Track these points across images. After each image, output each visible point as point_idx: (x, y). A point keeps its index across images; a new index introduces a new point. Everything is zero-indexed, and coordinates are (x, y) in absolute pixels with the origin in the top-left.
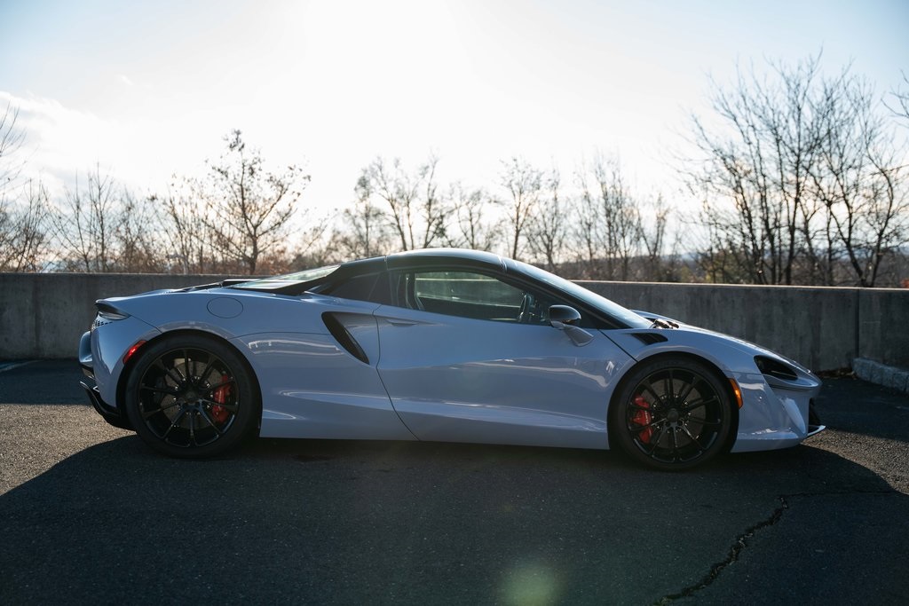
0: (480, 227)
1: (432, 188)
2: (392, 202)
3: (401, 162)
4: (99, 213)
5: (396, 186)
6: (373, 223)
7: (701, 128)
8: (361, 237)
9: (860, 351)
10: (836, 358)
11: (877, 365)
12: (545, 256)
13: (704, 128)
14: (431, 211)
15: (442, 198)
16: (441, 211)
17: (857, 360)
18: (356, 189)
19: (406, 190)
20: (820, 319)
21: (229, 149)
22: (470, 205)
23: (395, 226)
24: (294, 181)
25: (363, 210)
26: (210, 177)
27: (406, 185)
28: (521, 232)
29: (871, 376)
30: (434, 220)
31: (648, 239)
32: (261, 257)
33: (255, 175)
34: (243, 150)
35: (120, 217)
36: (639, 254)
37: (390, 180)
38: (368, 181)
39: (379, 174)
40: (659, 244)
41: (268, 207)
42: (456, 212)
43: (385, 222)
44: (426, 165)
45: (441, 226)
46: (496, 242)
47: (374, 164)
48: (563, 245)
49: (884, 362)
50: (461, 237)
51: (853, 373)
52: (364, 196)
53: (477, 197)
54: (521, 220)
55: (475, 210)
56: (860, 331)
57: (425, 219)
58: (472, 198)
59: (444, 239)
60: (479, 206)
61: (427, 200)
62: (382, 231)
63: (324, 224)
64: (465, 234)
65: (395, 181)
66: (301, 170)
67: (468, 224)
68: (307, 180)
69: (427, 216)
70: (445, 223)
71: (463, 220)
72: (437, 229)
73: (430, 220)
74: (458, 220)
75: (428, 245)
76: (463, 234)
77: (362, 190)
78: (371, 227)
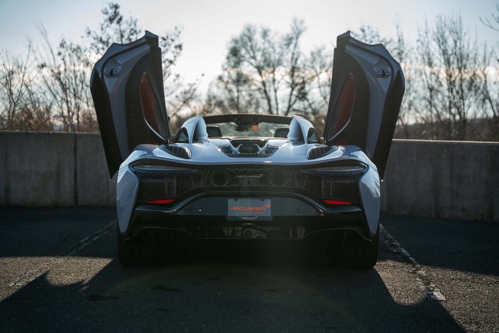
1: (295, 56)
2: (260, 69)
3: (268, 33)
5: (264, 54)
6: (244, 88)
8: (232, 100)
14: (295, 78)
15: (304, 66)
16: (303, 78)
18: (228, 58)
19: (272, 58)
21: (108, 22)
23: (262, 91)
24: (168, 51)
25: (234, 76)
26: (93, 47)
27: (273, 55)
30: (296, 85)
34: (121, 23)
36: (485, 116)
37: (259, 50)
38: (239, 51)
39: (249, 44)
42: (316, 79)
43: (253, 87)
44: (291, 36)
45: (302, 91)
47: (245, 35)
48: (412, 108)
50: (321, 101)
52: (235, 64)
57: (289, 85)
59: (306, 103)
61: (291, 68)
62: (250, 95)
64: (325, 98)
65: (263, 50)
66: (173, 40)
68: (179, 49)
69: (290, 81)
70: (307, 88)
71: (323, 85)
72: (299, 93)
73: (293, 85)
74: (317, 85)
75: (291, 109)
76: (322, 98)
77: (233, 59)
78: (241, 91)
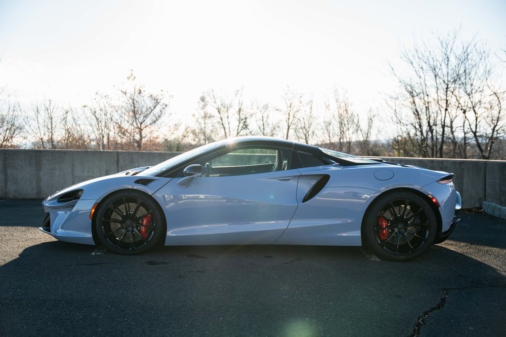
0: (268, 124)
1: (241, 102)
2: (219, 110)
4: (50, 115)
5: (221, 101)
6: (208, 121)
7: (393, 69)
8: (201, 129)
9: (487, 197)
10: (472, 201)
11: (497, 206)
12: (305, 141)
13: (394, 68)
14: (241, 115)
15: (247, 108)
16: (246, 115)
17: (485, 202)
18: (198, 103)
19: (227, 103)
20: (463, 178)
22: (262, 111)
23: (220, 123)
24: (163, 98)
25: (203, 115)
27: (227, 101)
28: (290, 127)
29: (494, 212)
30: (242, 120)
31: (363, 131)
32: (144, 141)
33: (141, 94)
34: (135, 80)
35: (62, 117)
36: (358, 140)
37: (218, 98)
38: (205, 98)
39: (212, 94)
40: (369, 134)
41: (149, 112)
42: (254, 115)
43: (215, 121)
44: (238, 89)
46: (276, 133)
48: (314, 134)
49: (501, 204)
50: (257, 130)
51: (482, 210)
52: (203, 106)
53: (266, 107)
54: (290, 120)
55: (265, 115)
56: (487, 185)
57: (237, 120)
58: (263, 108)
59: (248, 131)
60: (268, 112)
61: (238, 109)
62: (213, 126)
63: (180, 122)
64: (260, 128)
65: (221, 98)
66: (167, 92)
67: (261, 123)
68: (171, 97)
69: (238, 118)
70: (248, 121)
71: (258, 120)
72: (244, 125)
73: (240, 120)
74: (255, 120)
75: (239, 135)
76: (258, 128)
77: (202, 103)
78: (207, 124)
